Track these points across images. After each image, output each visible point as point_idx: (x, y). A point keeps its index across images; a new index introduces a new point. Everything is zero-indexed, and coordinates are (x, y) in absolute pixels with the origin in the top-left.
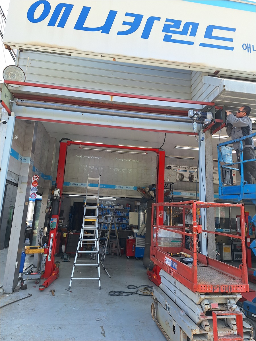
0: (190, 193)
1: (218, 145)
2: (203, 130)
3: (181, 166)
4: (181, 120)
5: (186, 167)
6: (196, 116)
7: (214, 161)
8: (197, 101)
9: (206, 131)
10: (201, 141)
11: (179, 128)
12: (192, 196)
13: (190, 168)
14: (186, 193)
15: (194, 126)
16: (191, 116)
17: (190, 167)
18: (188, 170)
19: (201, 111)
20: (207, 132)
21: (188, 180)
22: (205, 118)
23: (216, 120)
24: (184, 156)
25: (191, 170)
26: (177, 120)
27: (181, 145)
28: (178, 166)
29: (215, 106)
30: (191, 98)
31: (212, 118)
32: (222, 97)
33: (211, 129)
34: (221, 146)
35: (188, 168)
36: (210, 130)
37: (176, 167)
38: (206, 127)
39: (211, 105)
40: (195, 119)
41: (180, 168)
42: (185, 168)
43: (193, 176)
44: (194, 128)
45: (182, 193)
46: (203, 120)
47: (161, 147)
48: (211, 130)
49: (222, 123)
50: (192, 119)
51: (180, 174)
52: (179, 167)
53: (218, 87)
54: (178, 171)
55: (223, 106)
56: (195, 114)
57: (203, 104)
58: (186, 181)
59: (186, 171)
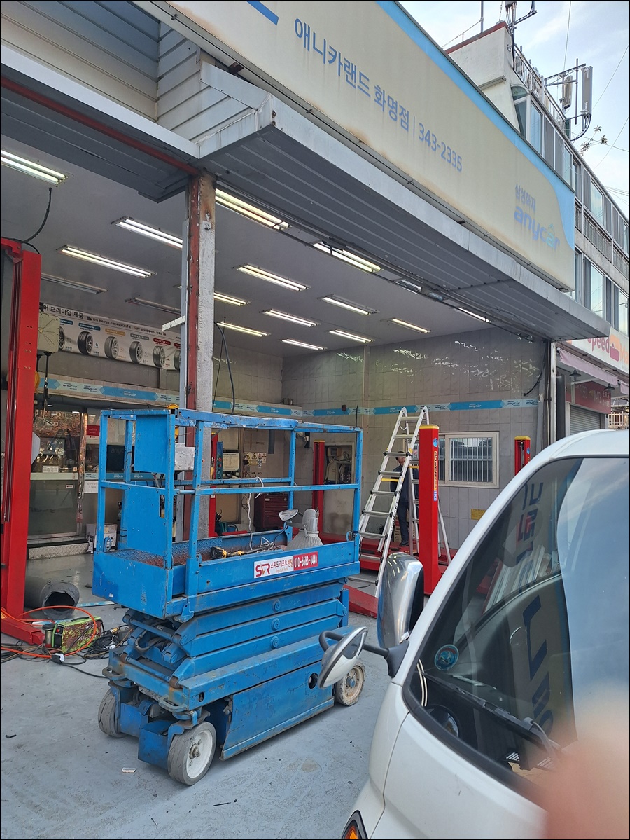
0: (83, 385)
3: (56, 308)
5: (73, 311)
12: (88, 391)
13: (81, 316)
14: (73, 384)
17: (84, 314)
21: (76, 349)
25: (85, 321)
27: (80, 245)
30: (157, 115)
35: (76, 315)
41: (53, 313)
42: (70, 314)
43: (90, 338)
45: (62, 383)
53: (254, 111)
58: (72, 351)
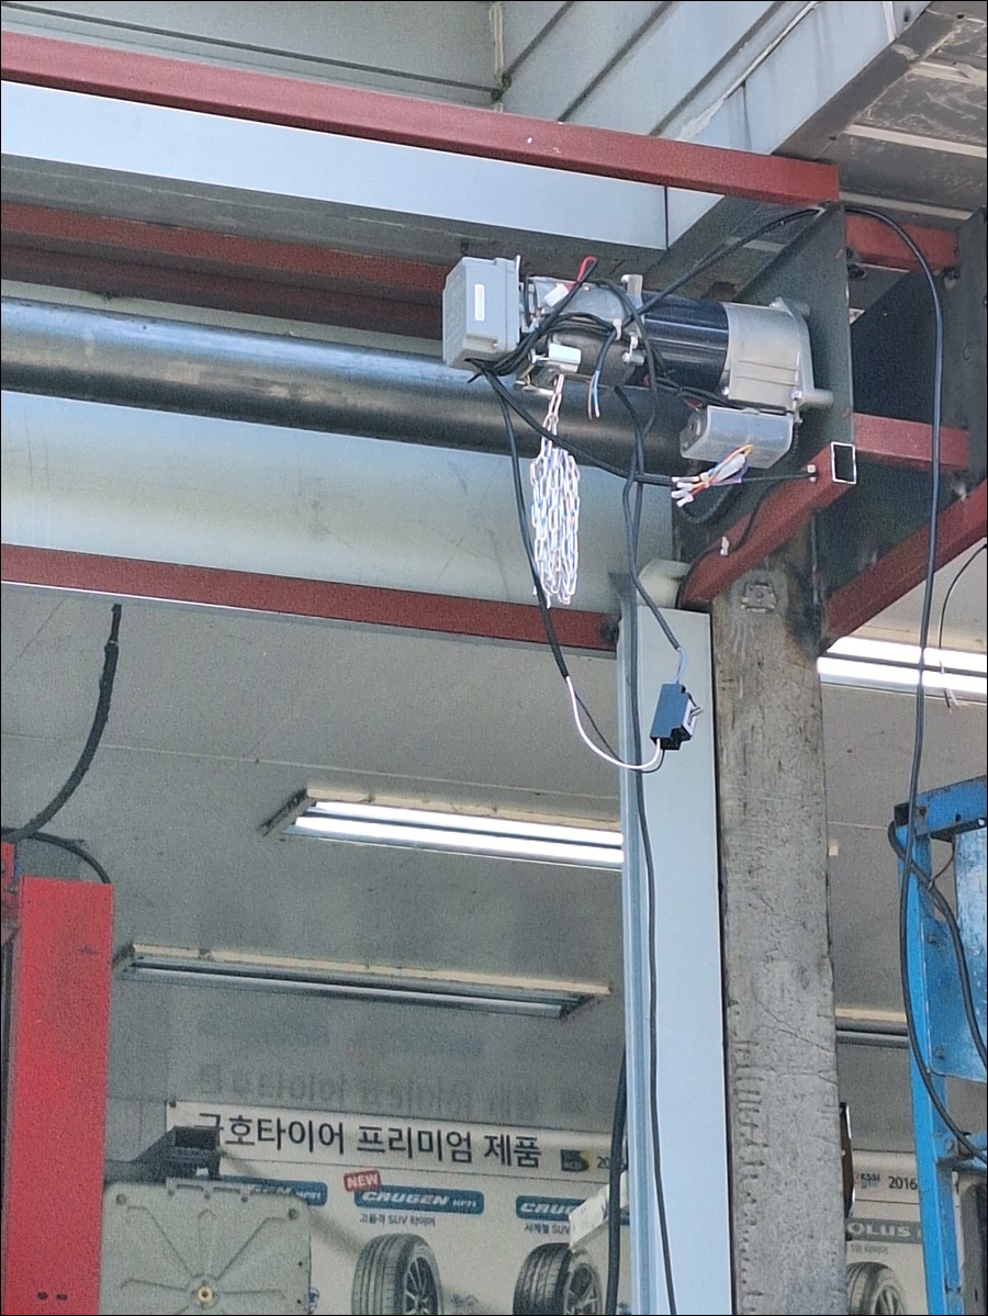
1: (902, 813)
2: (680, 568)
3: (386, 1127)
4: (333, 400)
5: (479, 1135)
6: (564, 354)
7: (848, 1037)
8: (583, 119)
9: (723, 587)
10: (653, 753)
11: (319, 531)
13: (529, 1155)
15: (537, 513)
16: (484, 349)
17: (543, 1140)
18: (501, 1189)
19: (634, 282)
20: (737, 610)
22: (707, 383)
23: (870, 436)
24: (431, 958)
26: (279, 393)
27: (373, 781)
28: (352, 1126)
29: (851, 209)
30: (501, 64)
31: (809, 394)
32: (937, 86)
33: (798, 553)
34: (948, 835)
35: (499, 1150)
36: (779, 578)
37: (307, 1136)
38: (719, 522)
39: (788, 200)
40: (554, 394)
41: (370, 1161)
42: (462, 1152)
44: (541, 533)
46: (679, 423)
47: (46, 816)
48: (801, 582)
49: (959, 475)
50: (502, 399)
51: (370, 1255)
52: (369, 1142)
54: (341, 1206)
55: (955, 227)
56: (557, 324)
57: (666, 182)
59: (473, 1203)
